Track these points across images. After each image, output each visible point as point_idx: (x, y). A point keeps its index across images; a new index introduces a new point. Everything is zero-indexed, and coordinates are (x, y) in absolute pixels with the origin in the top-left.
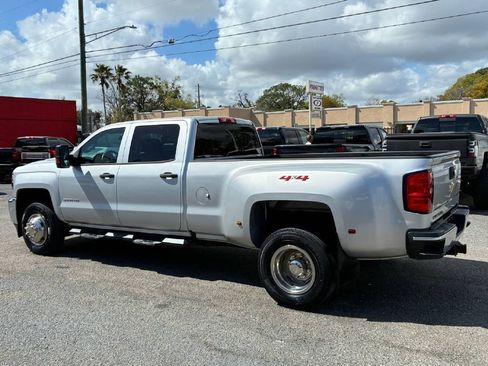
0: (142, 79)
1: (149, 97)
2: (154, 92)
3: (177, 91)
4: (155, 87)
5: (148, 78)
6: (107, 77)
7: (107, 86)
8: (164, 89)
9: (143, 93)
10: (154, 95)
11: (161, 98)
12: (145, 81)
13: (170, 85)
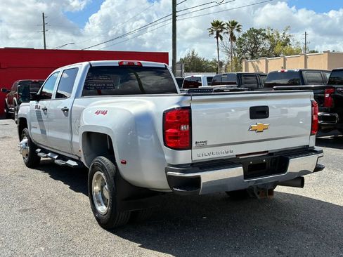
0: (255, 31)
1: (262, 46)
2: (267, 41)
3: (288, 40)
4: (267, 37)
5: (261, 30)
6: (221, 31)
7: (221, 38)
8: (276, 39)
9: (256, 43)
10: (266, 45)
11: (273, 47)
12: (258, 32)
13: (281, 34)
